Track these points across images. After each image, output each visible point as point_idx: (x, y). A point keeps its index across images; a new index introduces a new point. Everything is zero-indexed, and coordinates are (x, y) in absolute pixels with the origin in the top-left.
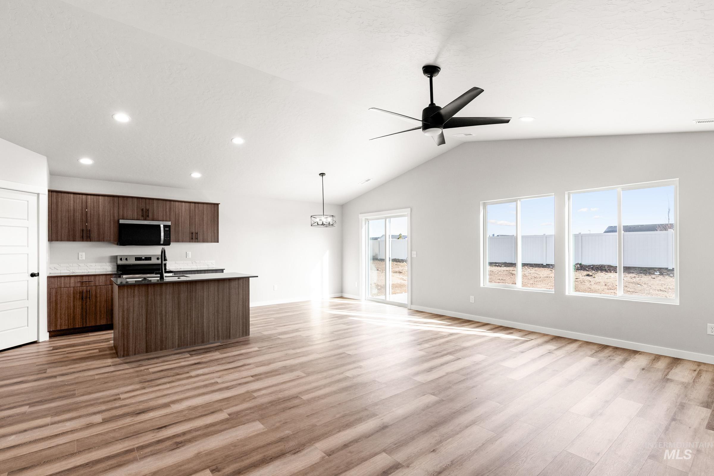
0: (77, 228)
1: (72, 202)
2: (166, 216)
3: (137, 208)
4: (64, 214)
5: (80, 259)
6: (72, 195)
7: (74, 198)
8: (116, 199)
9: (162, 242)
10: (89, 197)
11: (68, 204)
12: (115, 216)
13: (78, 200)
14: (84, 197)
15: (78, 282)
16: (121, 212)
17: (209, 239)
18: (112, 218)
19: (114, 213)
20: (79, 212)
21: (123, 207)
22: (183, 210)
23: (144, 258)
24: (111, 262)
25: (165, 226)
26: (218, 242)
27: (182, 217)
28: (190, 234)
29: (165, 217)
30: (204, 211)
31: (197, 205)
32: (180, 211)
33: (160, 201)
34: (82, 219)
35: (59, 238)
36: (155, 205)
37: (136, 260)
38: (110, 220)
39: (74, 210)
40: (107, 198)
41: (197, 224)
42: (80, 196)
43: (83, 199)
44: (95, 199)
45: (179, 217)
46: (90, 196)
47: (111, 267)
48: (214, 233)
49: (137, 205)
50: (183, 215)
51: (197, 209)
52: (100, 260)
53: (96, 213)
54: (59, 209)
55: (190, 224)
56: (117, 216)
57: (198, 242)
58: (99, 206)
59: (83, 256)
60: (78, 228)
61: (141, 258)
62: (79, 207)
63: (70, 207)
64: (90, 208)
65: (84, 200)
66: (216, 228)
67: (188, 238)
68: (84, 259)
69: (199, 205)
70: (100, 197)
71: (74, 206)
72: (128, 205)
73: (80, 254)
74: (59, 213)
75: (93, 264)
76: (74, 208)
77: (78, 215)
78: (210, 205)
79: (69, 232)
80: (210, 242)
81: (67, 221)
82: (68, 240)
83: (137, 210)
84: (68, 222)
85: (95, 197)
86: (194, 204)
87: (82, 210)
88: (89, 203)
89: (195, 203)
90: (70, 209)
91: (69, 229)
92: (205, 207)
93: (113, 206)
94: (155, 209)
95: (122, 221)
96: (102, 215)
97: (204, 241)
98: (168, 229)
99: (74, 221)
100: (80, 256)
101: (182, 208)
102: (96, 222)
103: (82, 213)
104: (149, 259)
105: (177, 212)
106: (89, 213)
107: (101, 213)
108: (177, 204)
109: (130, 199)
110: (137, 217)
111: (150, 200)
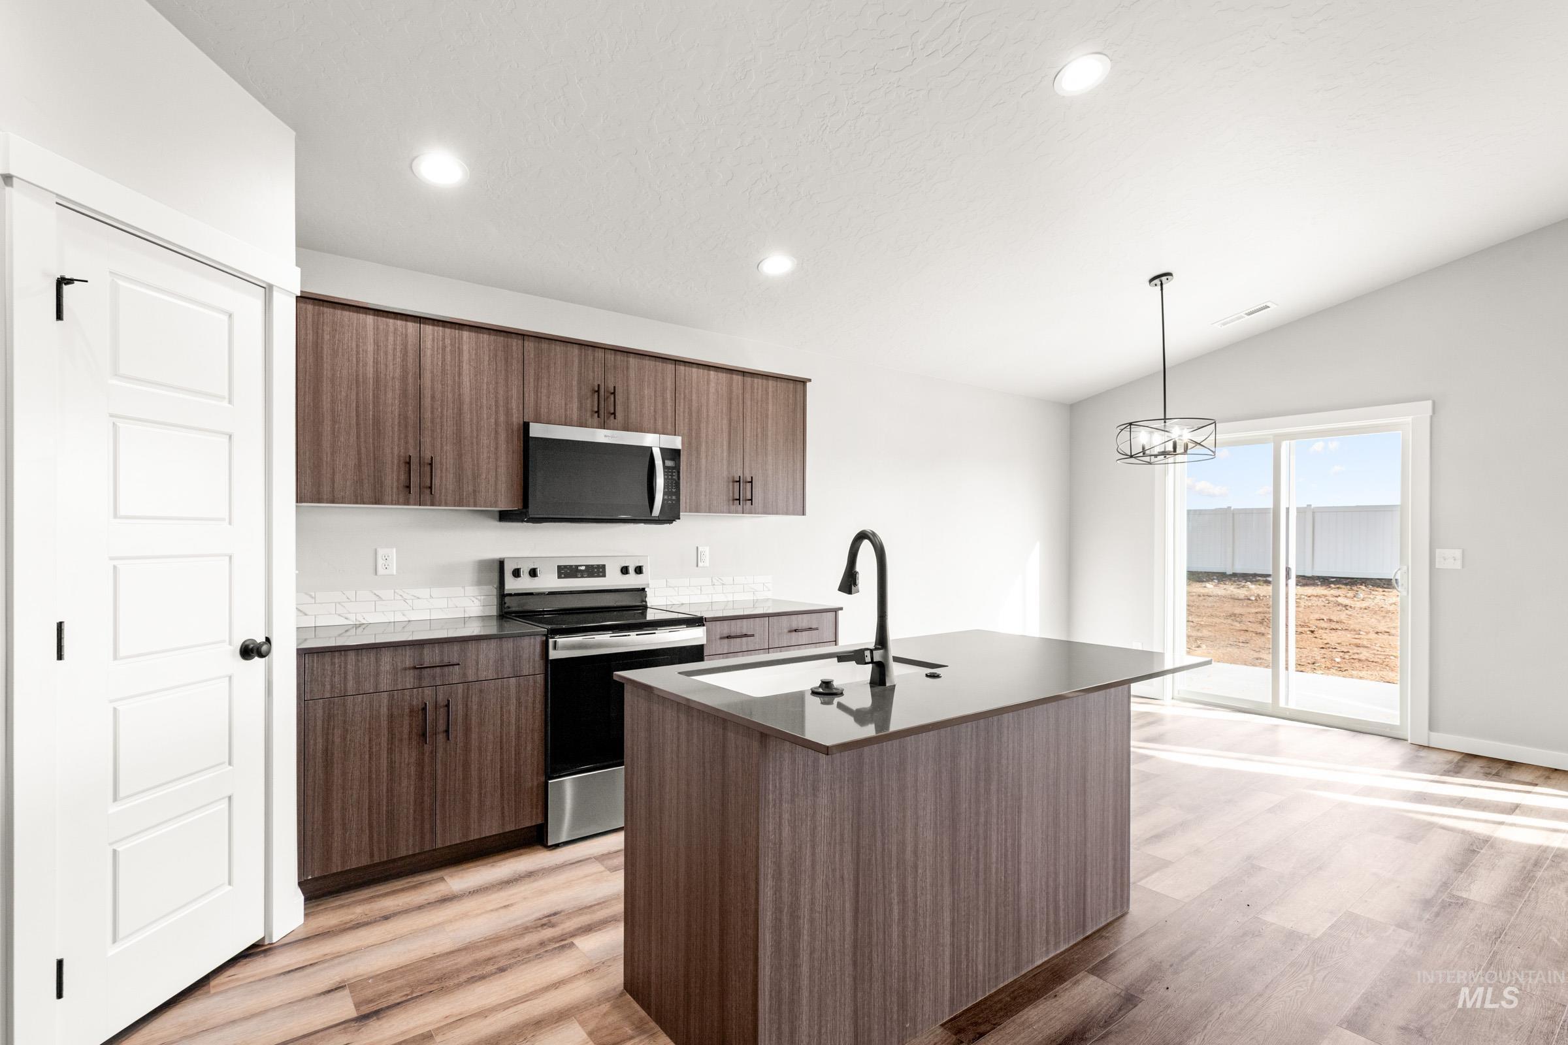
0: (388, 450)
1: (370, 348)
2: (664, 418)
3: (579, 382)
4: (343, 394)
5: (381, 571)
6: (370, 319)
7: (376, 328)
8: (515, 343)
9: (655, 512)
10: (428, 329)
11: (358, 353)
12: (512, 409)
13: (391, 339)
14: (412, 327)
15: (405, 669)
16: (532, 394)
17: (779, 503)
18: (502, 418)
19: (507, 400)
20: (393, 390)
21: (538, 379)
22: (712, 396)
23: (583, 568)
24: (479, 583)
25: (666, 453)
26: (804, 514)
27: (708, 423)
28: (729, 482)
29: (659, 423)
30: (765, 403)
31: (749, 380)
32: (704, 401)
33: (647, 361)
34: (404, 417)
35: (326, 489)
36: (632, 373)
37: (559, 577)
38: (496, 423)
39: (377, 380)
40: (485, 337)
41: (747, 450)
42: (399, 322)
43: (406, 335)
44: (448, 341)
45: (699, 421)
46: (431, 327)
47: (480, 600)
48: (792, 483)
49: (580, 373)
50: (711, 414)
51: (748, 396)
52: (443, 576)
53: (450, 396)
54: (327, 372)
55: (729, 448)
56: (518, 410)
57: (752, 512)
58: (460, 367)
59: (390, 559)
60: (392, 451)
61: (577, 566)
62: (393, 370)
63: (365, 365)
64: (432, 372)
65: (412, 340)
66: (798, 464)
67: (725, 500)
68: (395, 574)
69: (755, 380)
70: (466, 334)
71: (376, 362)
72: (552, 370)
73: (381, 552)
74: (326, 387)
75: (424, 592)
76: (377, 373)
77: (391, 398)
78: (780, 383)
79: (359, 466)
80: (783, 514)
81: (354, 422)
82: (358, 499)
83: (580, 389)
84: (358, 424)
85: (448, 331)
86: (740, 377)
87: (404, 379)
88: (429, 352)
89: (744, 373)
90: (364, 375)
91: (359, 453)
92: (768, 389)
93: (506, 370)
94: (633, 389)
95: (535, 430)
96: (471, 404)
97: (767, 509)
98: (673, 463)
99: (377, 422)
100: (380, 562)
101: (708, 390)
102: (449, 429)
103: (404, 392)
104: (598, 571)
105: (695, 404)
106: (427, 393)
107: (467, 399)
108: (695, 376)
109: (559, 348)
110: (580, 417)
111: (619, 357)
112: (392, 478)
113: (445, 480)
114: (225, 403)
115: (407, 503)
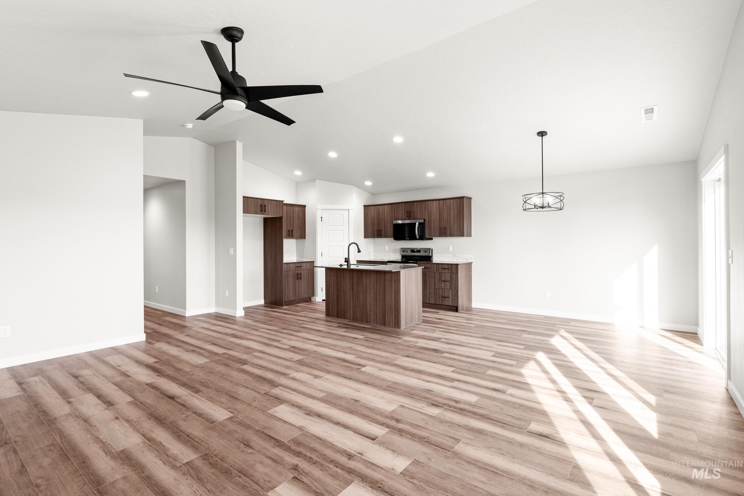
1: (373, 212)
2: (422, 215)
3: (405, 210)
4: (370, 219)
5: (386, 250)
6: (373, 207)
8: (393, 205)
9: (418, 237)
11: (371, 213)
13: (376, 210)
14: (378, 207)
16: (396, 215)
17: (456, 234)
19: (392, 217)
21: (397, 211)
22: (434, 208)
23: (416, 250)
25: (420, 224)
27: (433, 214)
28: (440, 228)
29: (420, 216)
30: (451, 206)
31: (445, 201)
32: (432, 208)
33: (418, 203)
34: (377, 222)
35: (369, 235)
36: (415, 206)
37: (411, 252)
38: (390, 222)
40: (388, 206)
41: (445, 220)
43: (378, 209)
44: (384, 208)
45: (431, 215)
46: (381, 206)
48: (460, 227)
49: (405, 208)
50: (434, 212)
51: (445, 205)
52: (394, 251)
53: (384, 218)
54: (369, 217)
55: (439, 220)
56: (394, 218)
57: (446, 237)
58: (385, 212)
59: (387, 248)
60: (376, 229)
62: (376, 215)
64: (381, 214)
66: (461, 222)
67: (438, 234)
69: (447, 200)
70: (386, 206)
71: (374, 214)
72: (400, 209)
73: (386, 246)
75: (392, 254)
76: (374, 216)
77: (376, 220)
78: (456, 200)
79: (372, 231)
80: (456, 236)
81: (371, 224)
82: (372, 237)
83: (404, 212)
85: (384, 206)
86: (442, 201)
88: (381, 211)
89: (443, 199)
90: (372, 217)
91: (372, 229)
92: (452, 202)
94: (416, 209)
95: (395, 222)
97: (451, 235)
98: (421, 226)
99: (374, 224)
100: (385, 248)
101: (433, 206)
102: (383, 224)
103: (377, 218)
104: (419, 251)
105: (430, 210)
106: (380, 218)
107: (386, 218)
108: (430, 203)
109: (400, 204)
110: (404, 218)
111: (412, 203)
112: (376, 233)
113: (383, 233)
114: (343, 227)
115: (378, 238)
